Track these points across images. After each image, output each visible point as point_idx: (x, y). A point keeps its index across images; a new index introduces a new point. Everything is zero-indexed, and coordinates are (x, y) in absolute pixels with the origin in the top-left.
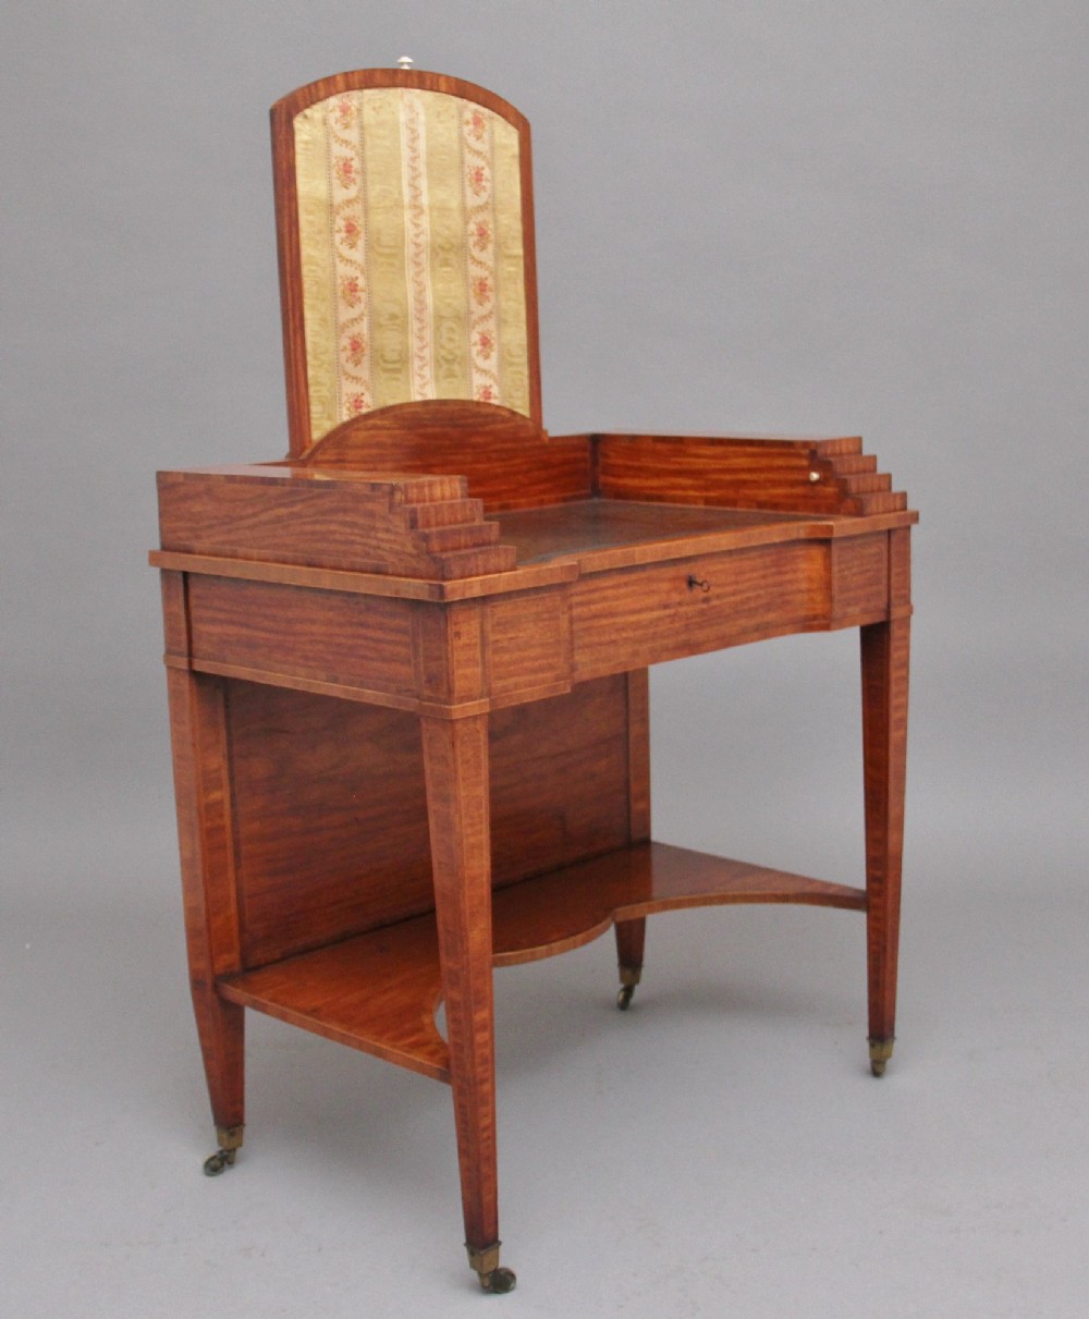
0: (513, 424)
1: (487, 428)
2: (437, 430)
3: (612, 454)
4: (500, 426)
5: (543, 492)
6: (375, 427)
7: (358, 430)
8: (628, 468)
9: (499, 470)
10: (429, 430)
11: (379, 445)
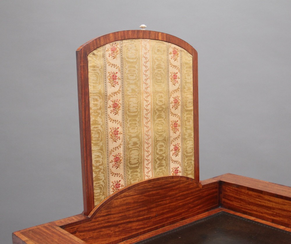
0: (188, 183)
1: (176, 187)
2: (154, 192)
3: (228, 191)
4: (182, 185)
5: (200, 208)
6: (125, 196)
7: (117, 199)
8: (235, 198)
9: (181, 204)
10: (151, 193)
11: (127, 204)
